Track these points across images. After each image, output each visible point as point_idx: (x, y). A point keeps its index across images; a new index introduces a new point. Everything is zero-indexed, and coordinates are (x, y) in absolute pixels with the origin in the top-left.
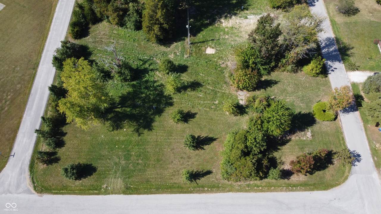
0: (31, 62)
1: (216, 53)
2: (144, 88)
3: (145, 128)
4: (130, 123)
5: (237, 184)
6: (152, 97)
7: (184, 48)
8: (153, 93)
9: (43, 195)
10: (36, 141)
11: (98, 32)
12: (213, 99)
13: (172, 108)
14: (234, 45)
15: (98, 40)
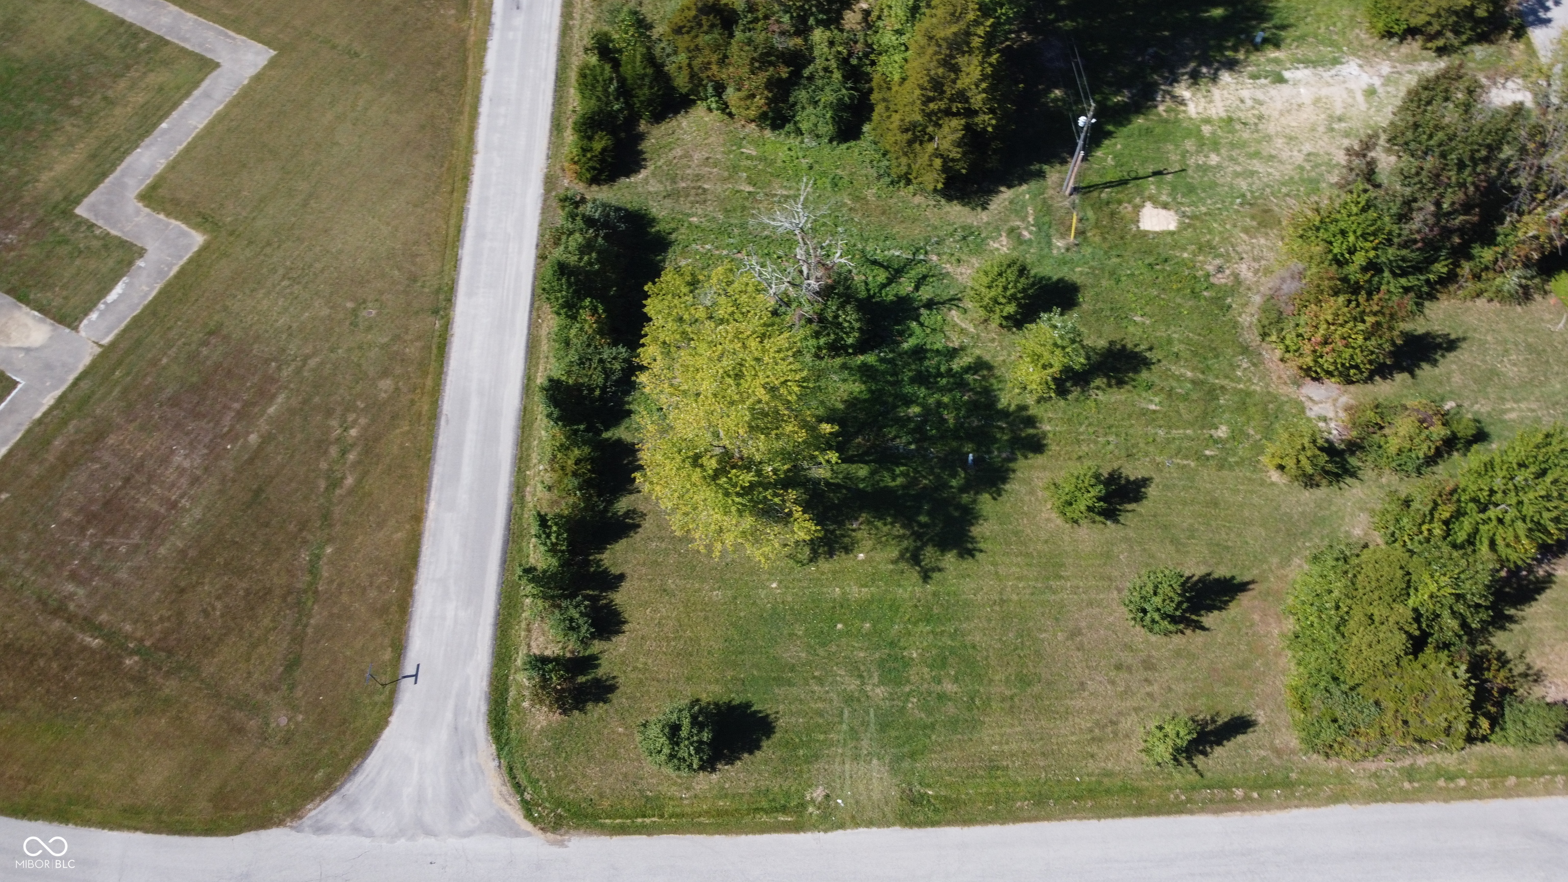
0: (419, 284)
1: (1183, 227)
2: (912, 381)
3: (943, 545)
4: (877, 529)
5: (1364, 770)
6: (950, 417)
7: (1046, 209)
8: (953, 400)
9: (569, 840)
10: (498, 614)
11: (678, 152)
12: (1206, 419)
13: (1039, 460)
14: (1252, 192)
15: (684, 185)
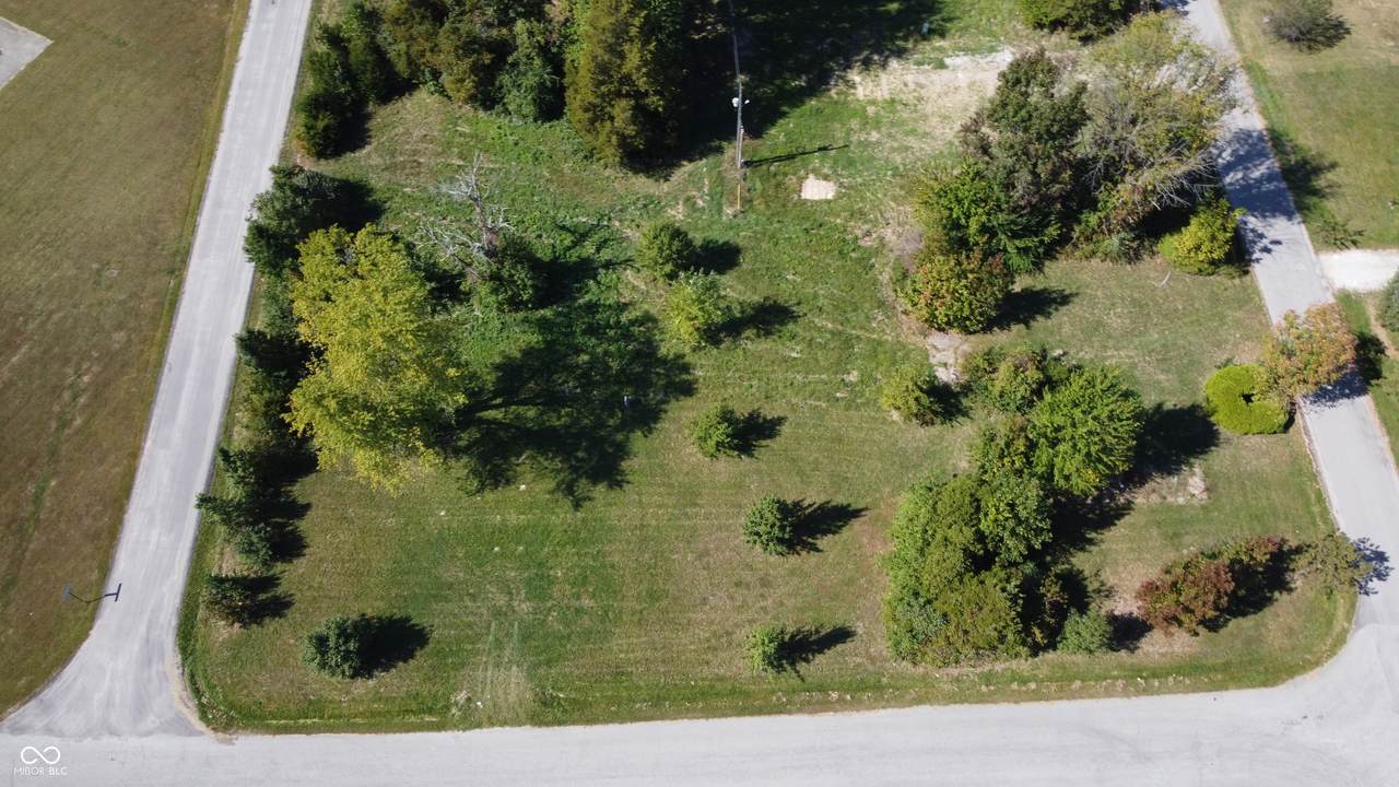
0: (159, 247)
1: (839, 196)
2: (584, 333)
3: (595, 479)
4: (539, 463)
5: (947, 675)
6: (614, 365)
7: (720, 180)
8: (619, 349)
9: (237, 739)
10: (196, 539)
11: (401, 130)
12: (841, 365)
13: (689, 402)
14: (905, 165)
15: (402, 159)
